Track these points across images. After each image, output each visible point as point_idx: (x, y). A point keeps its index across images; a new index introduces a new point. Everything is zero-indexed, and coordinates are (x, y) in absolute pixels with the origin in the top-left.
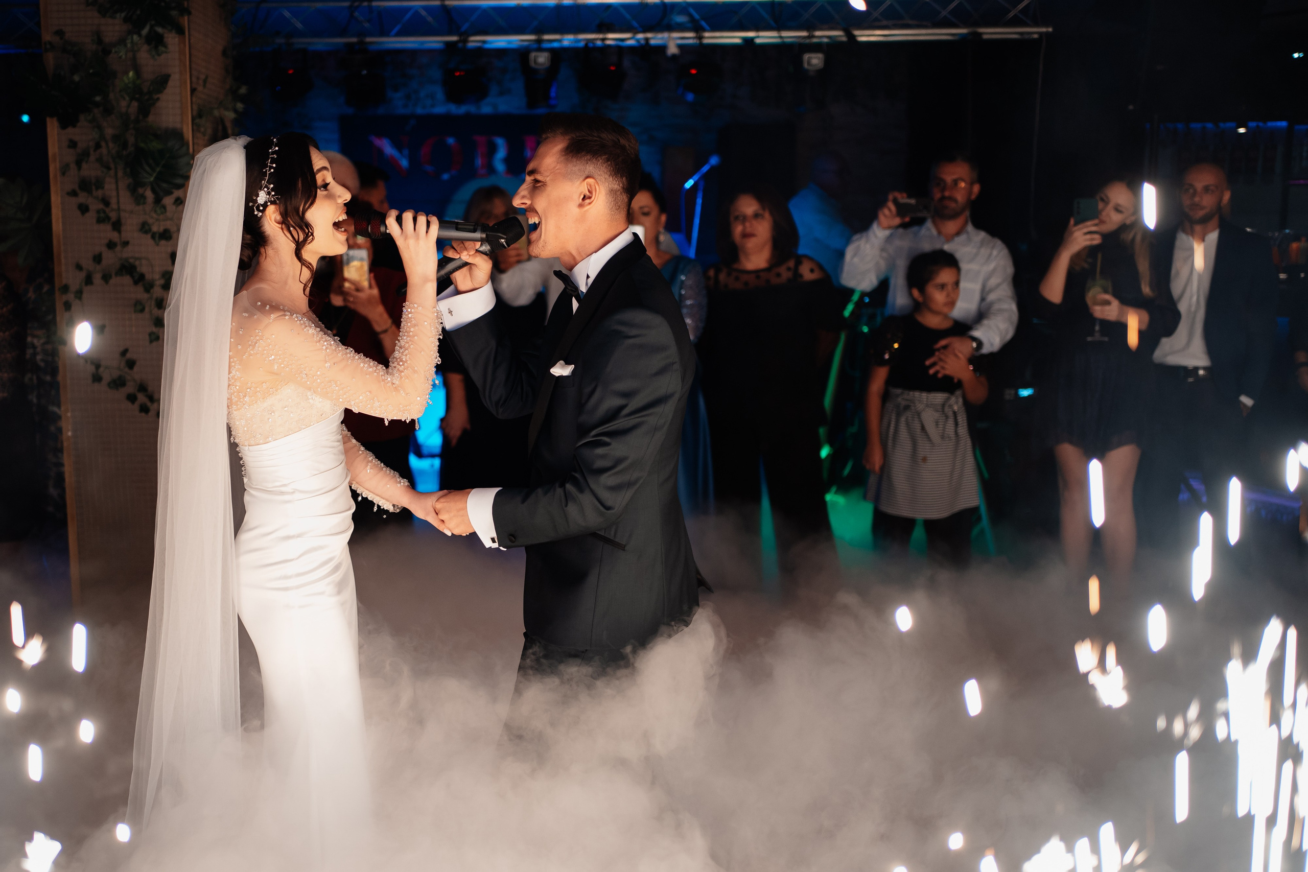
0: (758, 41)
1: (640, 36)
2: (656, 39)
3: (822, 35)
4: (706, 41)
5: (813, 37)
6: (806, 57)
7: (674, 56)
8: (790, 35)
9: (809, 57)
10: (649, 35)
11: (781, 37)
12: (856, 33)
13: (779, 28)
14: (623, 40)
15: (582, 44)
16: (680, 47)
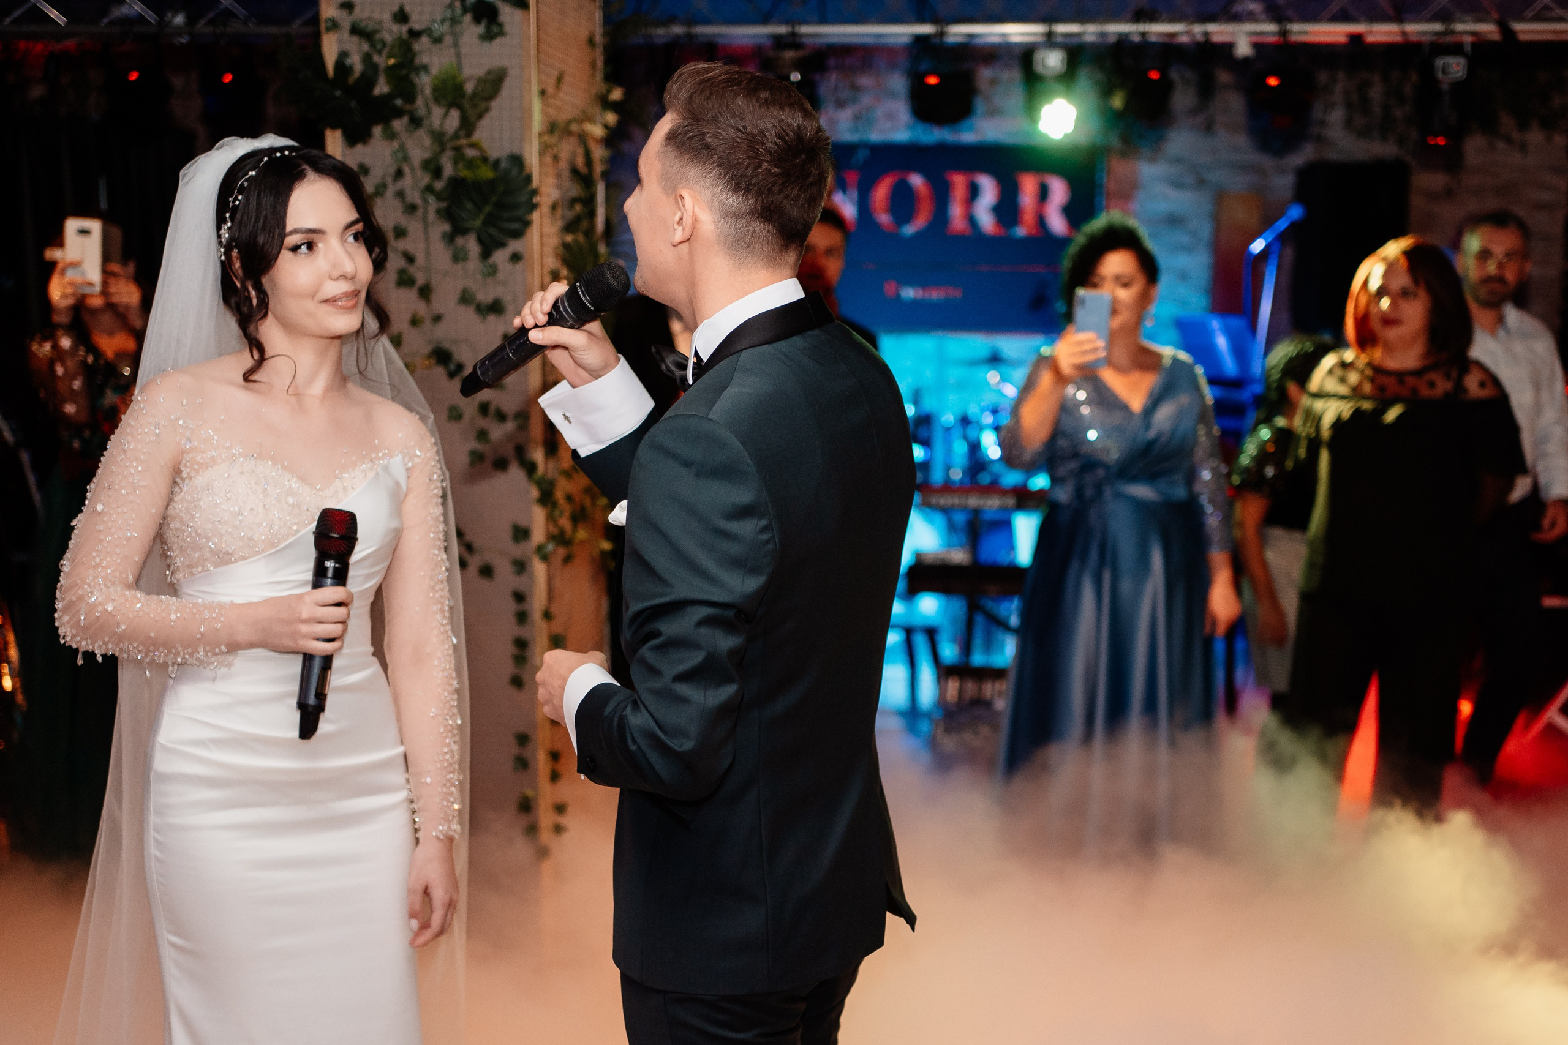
0: (1370, 39)
1: (1198, 29)
2: (1219, 31)
3: (1466, 28)
4: (1294, 38)
5: (1453, 32)
6: (1440, 62)
7: (1246, 60)
8: (1418, 29)
9: (1444, 64)
10: (1212, 28)
11: (1404, 33)
12: (1517, 26)
13: (1398, 17)
14: (1172, 35)
15: (1112, 39)
16: (1256, 46)
